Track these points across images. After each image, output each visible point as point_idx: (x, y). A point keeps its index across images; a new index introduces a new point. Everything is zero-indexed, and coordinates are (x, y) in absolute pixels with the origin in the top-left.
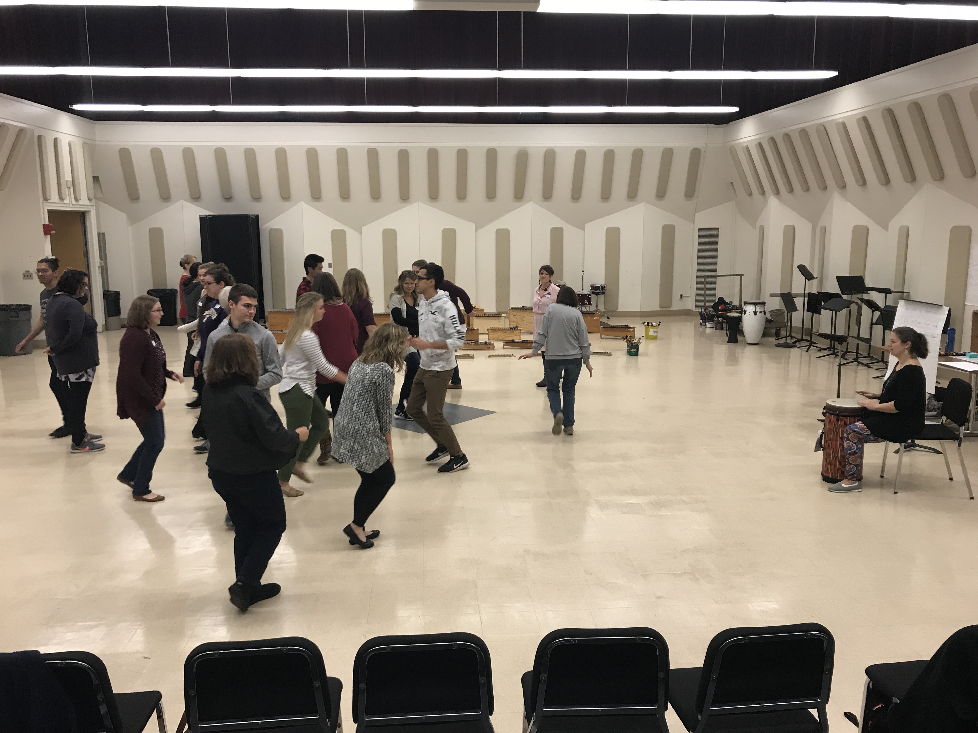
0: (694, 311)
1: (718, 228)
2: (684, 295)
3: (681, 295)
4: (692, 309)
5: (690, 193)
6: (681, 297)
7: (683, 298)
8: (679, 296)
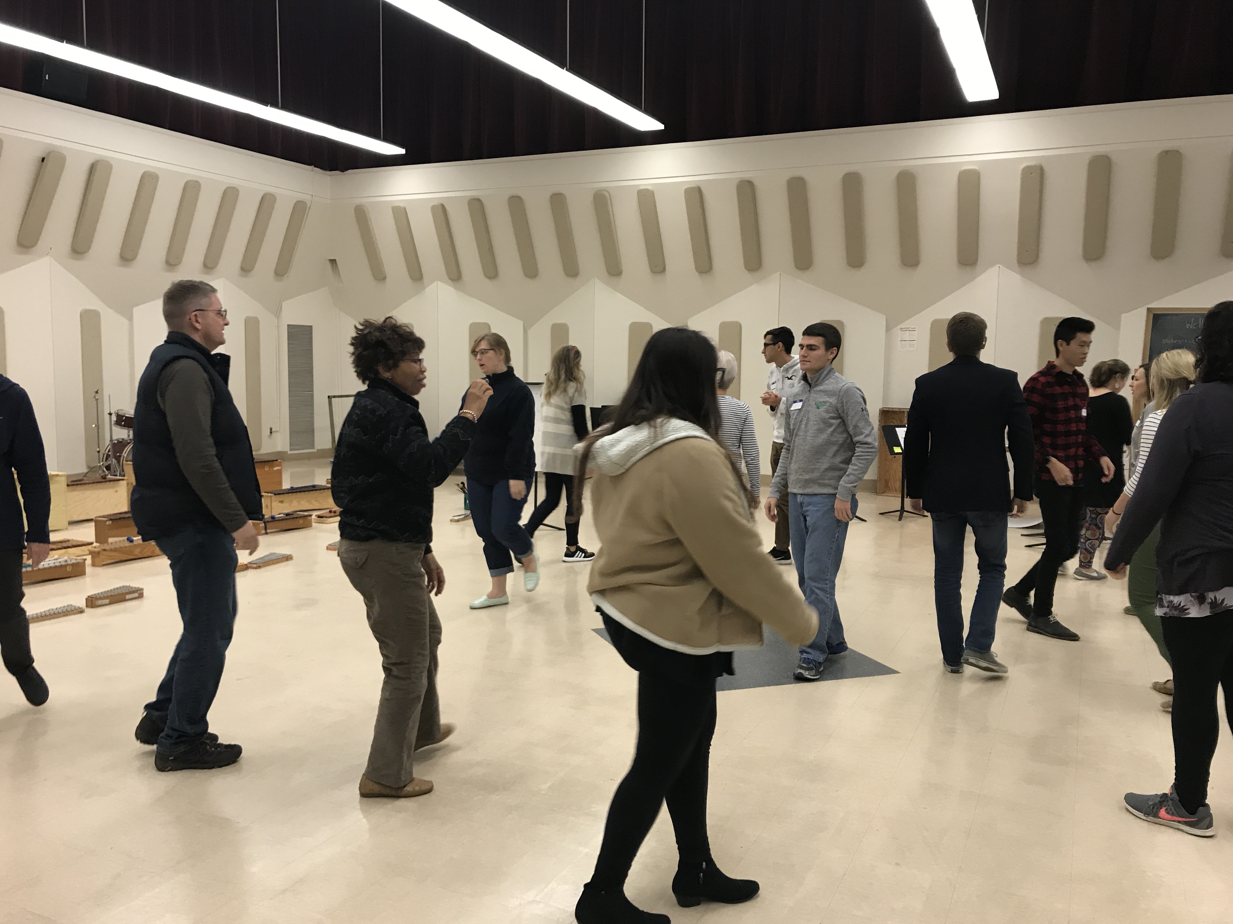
0: (289, 452)
1: (311, 327)
2: (273, 430)
3: (271, 429)
4: (285, 450)
5: (281, 271)
6: (271, 432)
7: (273, 433)
8: (269, 430)
